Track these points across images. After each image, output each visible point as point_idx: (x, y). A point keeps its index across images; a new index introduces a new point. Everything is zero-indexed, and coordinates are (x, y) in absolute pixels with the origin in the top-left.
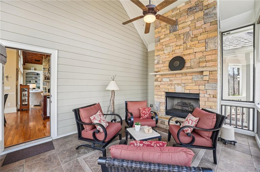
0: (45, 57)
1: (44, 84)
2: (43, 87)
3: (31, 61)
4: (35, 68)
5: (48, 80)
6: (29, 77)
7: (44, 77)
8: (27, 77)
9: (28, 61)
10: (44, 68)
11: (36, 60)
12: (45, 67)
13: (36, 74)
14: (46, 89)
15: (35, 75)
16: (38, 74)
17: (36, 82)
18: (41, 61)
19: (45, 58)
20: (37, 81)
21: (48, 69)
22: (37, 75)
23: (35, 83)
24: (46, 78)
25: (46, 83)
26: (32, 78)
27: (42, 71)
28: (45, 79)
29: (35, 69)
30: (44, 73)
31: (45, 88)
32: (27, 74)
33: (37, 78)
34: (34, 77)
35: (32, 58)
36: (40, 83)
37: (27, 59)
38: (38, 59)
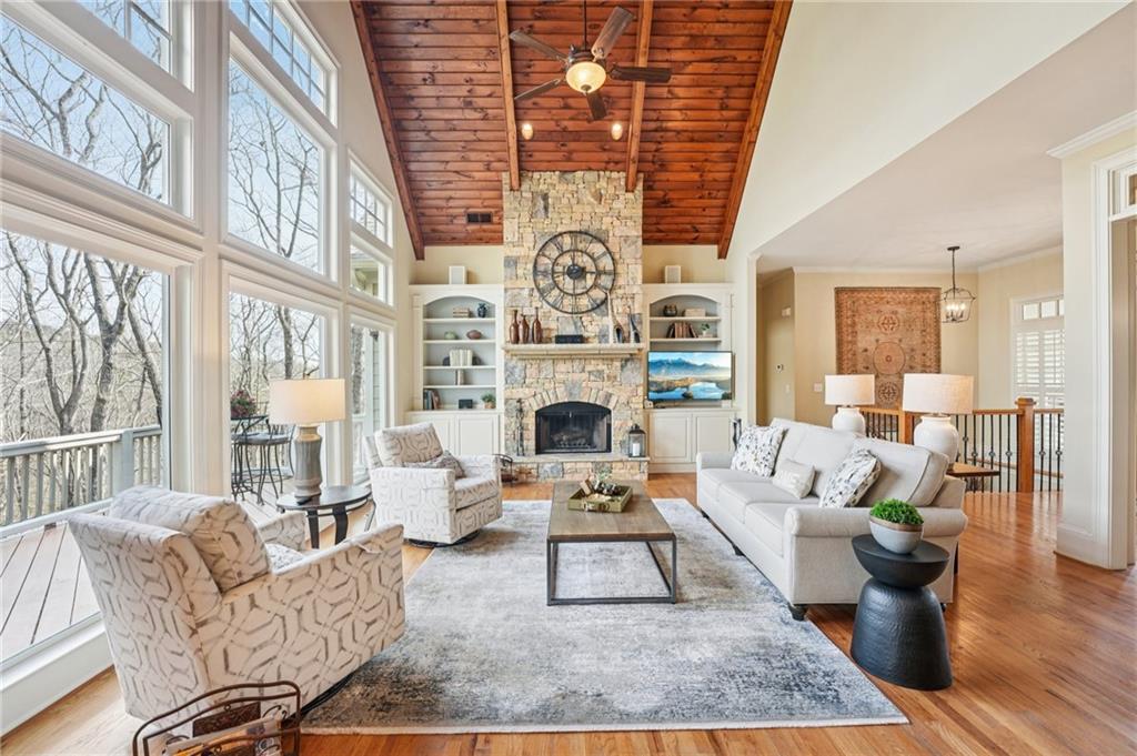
0: (510, 178)
1: (509, 373)
2: (508, 394)
3: (450, 227)
4: (468, 273)
5: (533, 341)
6: (442, 331)
7: (509, 325)
8: (432, 330)
9: (434, 230)
10: (511, 262)
11: (472, 218)
12: (516, 252)
13: (475, 308)
14: (521, 410)
15: (471, 315)
16: (484, 311)
17: (476, 361)
18: (495, 219)
19: (515, 184)
20: (483, 355)
21: (530, 266)
22: (479, 315)
23: (469, 366)
24: (521, 327)
25: (520, 365)
26: (457, 338)
27: (500, 282)
28: (517, 340)
29: (470, 279)
30: (509, 293)
31: (519, 401)
32: (430, 311)
33: (478, 336)
34: (463, 332)
35: (451, 203)
36: (494, 369)
37: (423, 215)
38: (478, 202)
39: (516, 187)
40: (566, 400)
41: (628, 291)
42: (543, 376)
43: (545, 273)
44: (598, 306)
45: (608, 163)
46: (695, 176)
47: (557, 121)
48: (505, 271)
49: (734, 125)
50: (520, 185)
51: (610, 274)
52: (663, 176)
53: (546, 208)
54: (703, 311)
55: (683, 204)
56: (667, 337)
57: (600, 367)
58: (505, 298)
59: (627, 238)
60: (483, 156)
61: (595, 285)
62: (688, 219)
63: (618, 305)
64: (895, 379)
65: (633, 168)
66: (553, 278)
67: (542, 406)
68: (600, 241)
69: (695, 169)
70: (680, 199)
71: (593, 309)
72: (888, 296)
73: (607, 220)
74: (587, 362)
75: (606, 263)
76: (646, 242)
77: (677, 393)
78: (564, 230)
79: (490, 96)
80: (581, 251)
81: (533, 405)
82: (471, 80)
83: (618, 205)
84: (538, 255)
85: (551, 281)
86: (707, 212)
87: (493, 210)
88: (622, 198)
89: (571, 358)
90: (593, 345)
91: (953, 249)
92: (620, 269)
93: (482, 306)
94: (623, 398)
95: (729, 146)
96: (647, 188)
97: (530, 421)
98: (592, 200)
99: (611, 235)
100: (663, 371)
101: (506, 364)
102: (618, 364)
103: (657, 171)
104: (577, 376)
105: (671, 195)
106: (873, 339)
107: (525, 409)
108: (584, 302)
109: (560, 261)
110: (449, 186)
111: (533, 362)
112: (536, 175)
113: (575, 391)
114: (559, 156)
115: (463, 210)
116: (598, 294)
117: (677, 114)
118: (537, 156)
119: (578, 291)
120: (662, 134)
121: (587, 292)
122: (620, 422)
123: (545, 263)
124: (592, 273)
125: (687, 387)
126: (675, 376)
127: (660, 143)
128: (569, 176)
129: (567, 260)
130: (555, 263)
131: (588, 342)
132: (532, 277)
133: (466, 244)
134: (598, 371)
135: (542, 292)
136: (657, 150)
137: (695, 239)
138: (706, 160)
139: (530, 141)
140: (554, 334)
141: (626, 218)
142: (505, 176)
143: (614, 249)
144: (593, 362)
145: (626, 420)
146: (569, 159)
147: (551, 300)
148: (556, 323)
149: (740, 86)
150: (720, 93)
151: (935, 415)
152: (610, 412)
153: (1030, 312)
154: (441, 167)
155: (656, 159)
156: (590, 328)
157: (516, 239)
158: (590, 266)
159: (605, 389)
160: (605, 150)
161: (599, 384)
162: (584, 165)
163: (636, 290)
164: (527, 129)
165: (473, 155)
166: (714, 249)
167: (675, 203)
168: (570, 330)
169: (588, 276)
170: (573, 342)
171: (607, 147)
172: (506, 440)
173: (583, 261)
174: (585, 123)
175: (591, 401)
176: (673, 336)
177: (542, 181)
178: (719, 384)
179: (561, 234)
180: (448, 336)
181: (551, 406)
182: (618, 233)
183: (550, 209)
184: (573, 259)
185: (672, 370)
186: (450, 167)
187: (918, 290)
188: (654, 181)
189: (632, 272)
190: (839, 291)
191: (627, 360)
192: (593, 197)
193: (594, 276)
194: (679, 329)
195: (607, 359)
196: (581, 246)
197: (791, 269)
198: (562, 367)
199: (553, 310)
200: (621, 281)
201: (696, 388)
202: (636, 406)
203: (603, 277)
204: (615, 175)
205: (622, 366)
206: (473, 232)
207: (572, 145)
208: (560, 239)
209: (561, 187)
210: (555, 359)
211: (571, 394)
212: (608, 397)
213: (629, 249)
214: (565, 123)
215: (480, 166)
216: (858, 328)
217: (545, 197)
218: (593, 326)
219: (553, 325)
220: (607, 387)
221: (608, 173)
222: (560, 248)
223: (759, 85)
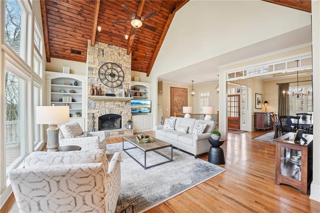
0: (91, 42)
1: (89, 105)
2: (89, 112)
3: (63, 53)
4: (70, 70)
5: (99, 95)
6: (59, 89)
7: (90, 89)
8: (55, 89)
9: (56, 53)
10: (90, 69)
11: (73, 51)
12: (92, 66)
13: (73, 82)
14: (94, 117)
15: (71, 85)
16: (76, 84)
17: (73, 101)
18: (82, 54)
19: (93, 44)
20: (76, 99)
21: (97, 71)
22: (75, 85)
23: (71, 102)
25: (94, 102)
26: (65, 92)
27: (86, 75)
28: (93, 94)
29: (71, 72)
30: (90, 79)
31: (93, 114)
32: (53, 82)
33: (74, 92)
34: (68, 90)
35: (66, 45)
36: (81, 103)
37: (52, 46)
38: (77, 47)
39: (93, 45)
40: (109, 113)
41: (127, 82)
42: (101, 106)
43: (102, 74)
44: (119, 86)
45: (122, 45)
46: (144, 55)
47: (110, 29)
48: (89, 72)
49: (155, 44)
50: (95, 45)
51: (122, 77)
52: (136, 52)
53: (103, 54)
54: (144, 90)
55: (140, 61)
56: (135, 96)
57: (119, 104)
58: (88, 80)
59: (127, 68)
60: (82, 32)
61: (118, 80)
62: (141, 65)
63: (124, 86)
64: (180, 108)
65: (130, 49)
66: (105, 76)
67: (101, 115)
68: (120, 67)
69: (144, 53)
70: (140, 60)
71: (117, 87)
72: (179, 89)
73: (122, 61)
74: (115, 102)
75: (121, 74)
76: (132, 70)
77: (138, 111)
78: (109, 62)
79: (88, 14)
80: (114, 69)
81: (98, 115)
82: (83, 7)
83: (125, 58)
84: (100, 68)
85: (104, 77)
86: (145, 64)
87: (82, 51)
88: (126, 56)
89: (111, 101)
90: (117, 97)
91: (193, 81)
92: (125, 76)
93: (76, 82)
94: (125, 112)
95: (153, 49)
96: (132, 55)
97: (97, 120)
98: (117, 55)
99: (123, 66)
100: (134, 105)
101: (88, 102)
102: (124, 103)
103: (135, 50)
104: (112, 106)
105: (138, 58)
106: (177, 99)
107: (95, 116)
108: (115, 84)
109: (107, 71)
110: (66, 39)
111: (98, 101)
112: (100, 43)
113: (112, 111)
114: (108, 39)
115: (70, 48)
116: (119, 83)
117: (143, 38)
118: (101, 37)
119: (113, 81)
120: (138, 41)
121: (116, 81)
122: (124, 120)
123: (102, 71)
124: (117, 76)
125: (140, 109)
126: (137, 106)
127: (137, 44)
128: (111, 46)
129: (110, 71)
130: (106, 72)
131: (116, 96)
132: (98, 75)
133: (69, 60)
134: (119, 105)
135: (101, 80)
136: (136, 46)
137: (142, 70)
138: (147, 51)
139: (100, 32)
140: (105, 93)
141: (127, 62)
142: (89, 41)
143: (124, 70)
144: (117, 102)
145: (126, 119)
146: (111, 41)
147: (104, 83)
148: (106, 90)
149: (158, 35)
150: (153, 36)
151: (208, 114)
152: (121, 117)
153: (202, 95)
154: (64, 31)
155: (135, 48)
156: (116, 92)
157: (93, 62)
158: (117, 74)
159: (121, 110)
160: (122, 41)
161: (119, 109)
162: (115, 44)
163: (129, 82)
164: (100, 29)
165: (78, 31)
166: (146, 74)
167: (138, 60)
168: (110, 92)
169: (116, 77)
170: (112, 96)
171: (123, 41)
172: (88, 127)
173: (114, 72)
174: (118, 32)
175: (117, 114)
176: (137, 96)
177: (102, 45)
178: (148, 108)
179: (108, 63)
180: (62, 91)
181: (104, 115)
182: (125, 66)
183: (104, 55)
184: (112, 71)
185: (136, 105)
186: (67, 32)
187: (184, 89)
188: (134, 53)
189: (128, 77)
190: (171, 87)
191: (127, 102)
192: (118, 54)
193: (118, 77)
194: (138, 94)
195: (121, 101)
196: (114, 68)
197: (162, 81)
198: (107, 103)
199: (105, 86)
200: (125, 79)
201: (143, 110)
202: (129, 115)
203: (120, 78)
204: (124, 49)
205: (125, 104)
206: (73, 56)
207: (113, 38)
208: (107, 64)
209: (108, 49)
210: (105, 101)
211: (110, 112)
212: (121, 112)
213: (128, 71)
214: (112, 30)
215: (80, 35)
216: (174, 96)
217: (103, 51)
218: (117, 91)
219: (105, 90)
220: (121, 109)
221: (122, 48)
222: (107, 67)
223: (162, 37)
